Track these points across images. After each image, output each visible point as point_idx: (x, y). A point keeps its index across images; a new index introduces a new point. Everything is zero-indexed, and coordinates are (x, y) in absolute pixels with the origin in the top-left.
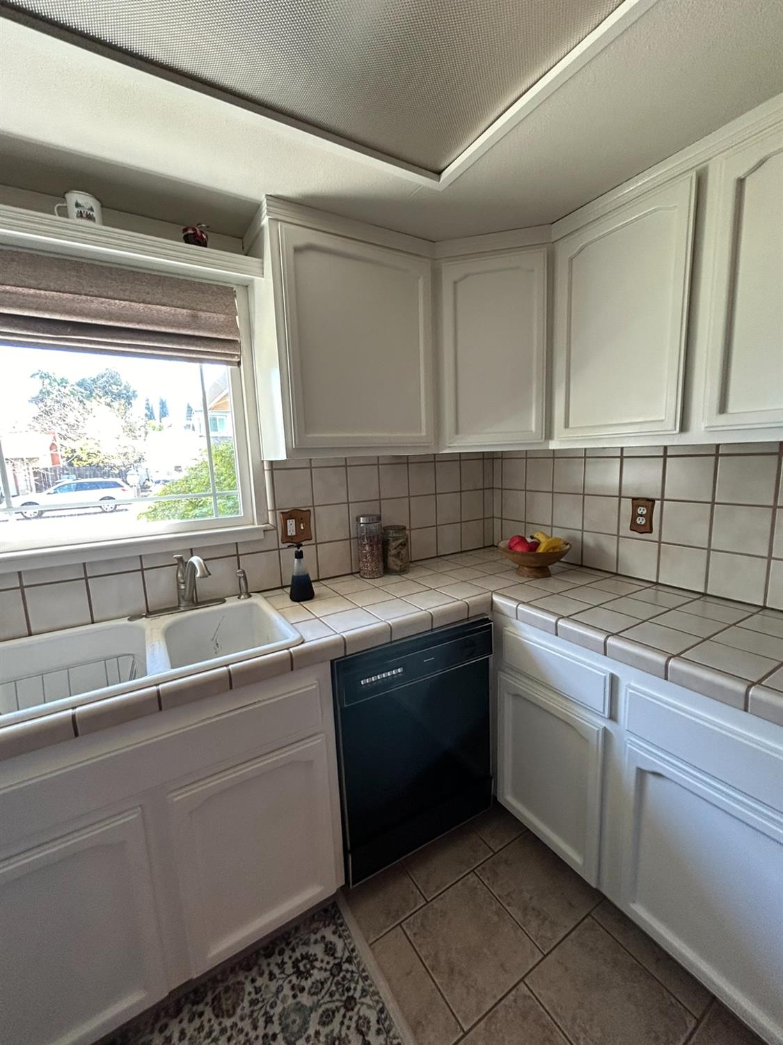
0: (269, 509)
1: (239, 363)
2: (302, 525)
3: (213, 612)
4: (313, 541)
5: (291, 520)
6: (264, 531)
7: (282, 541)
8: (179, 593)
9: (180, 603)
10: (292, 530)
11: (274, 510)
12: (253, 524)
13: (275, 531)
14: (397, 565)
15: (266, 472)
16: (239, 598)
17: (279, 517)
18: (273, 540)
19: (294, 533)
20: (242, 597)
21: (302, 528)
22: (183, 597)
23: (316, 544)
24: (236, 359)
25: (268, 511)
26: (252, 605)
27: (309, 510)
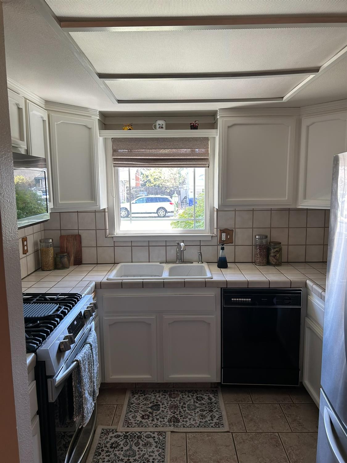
0: (215, 227)
1: (209, 167)
2: (229, 236)
3: (188, 266)
4: (233, 244)
5: (224, 234)
6: (212, 237)
7: (219, 242)
8: (177, 256)
9: (177, 260)
10: (224, 238)
11: (217, 228)
12: (208, 233)
13: (217, 237)
14: (273, 261)
15: (215, 212)
16: (198, 263)
17: (219, 231)
18: (215, 241)
19: (225, 239)
20: (200, 263)
21: (229, 237)
22: (178, 258)
23: (235, 246)
24: (207, 165)
25: (214, 228)
26: (202, 266)
27: (233, 230)
